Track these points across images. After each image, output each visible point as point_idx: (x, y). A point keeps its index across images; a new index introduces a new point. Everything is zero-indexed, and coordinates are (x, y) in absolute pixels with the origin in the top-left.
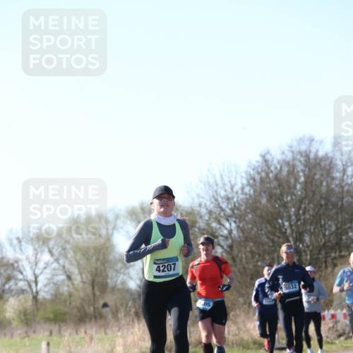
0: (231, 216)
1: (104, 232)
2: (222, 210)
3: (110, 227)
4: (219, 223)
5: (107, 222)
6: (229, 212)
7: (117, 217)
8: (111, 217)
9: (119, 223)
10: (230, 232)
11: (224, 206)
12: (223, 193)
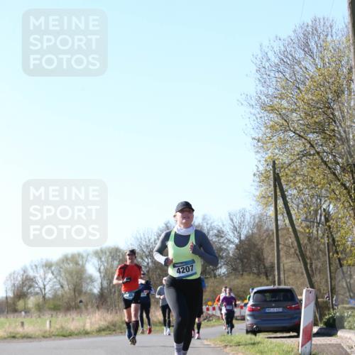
0: (148, 256)
1: (81, 263)
2: (144, 252)
3: (84, 260)
4: (142, 259)
5: (83, 257)
6: (147, 253)
7: (88, 255)
8: (85, 255)
9: (89, 258)
10: (148, 264)
11: (145, 250)
12: (144, 243)
